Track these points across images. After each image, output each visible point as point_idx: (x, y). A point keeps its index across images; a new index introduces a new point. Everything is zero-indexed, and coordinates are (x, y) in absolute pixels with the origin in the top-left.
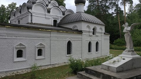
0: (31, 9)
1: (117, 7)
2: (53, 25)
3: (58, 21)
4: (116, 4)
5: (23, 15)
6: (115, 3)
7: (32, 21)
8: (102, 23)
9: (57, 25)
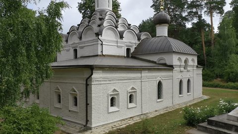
0: (101, 35)
1: (199, 19)
2: (126, 56)
3: (132, 50)
4: (199, 13)
5: (84, 42)
6: (196, 13)
7: (102, 52)
8: (194, 52)
9: (130, 55)
